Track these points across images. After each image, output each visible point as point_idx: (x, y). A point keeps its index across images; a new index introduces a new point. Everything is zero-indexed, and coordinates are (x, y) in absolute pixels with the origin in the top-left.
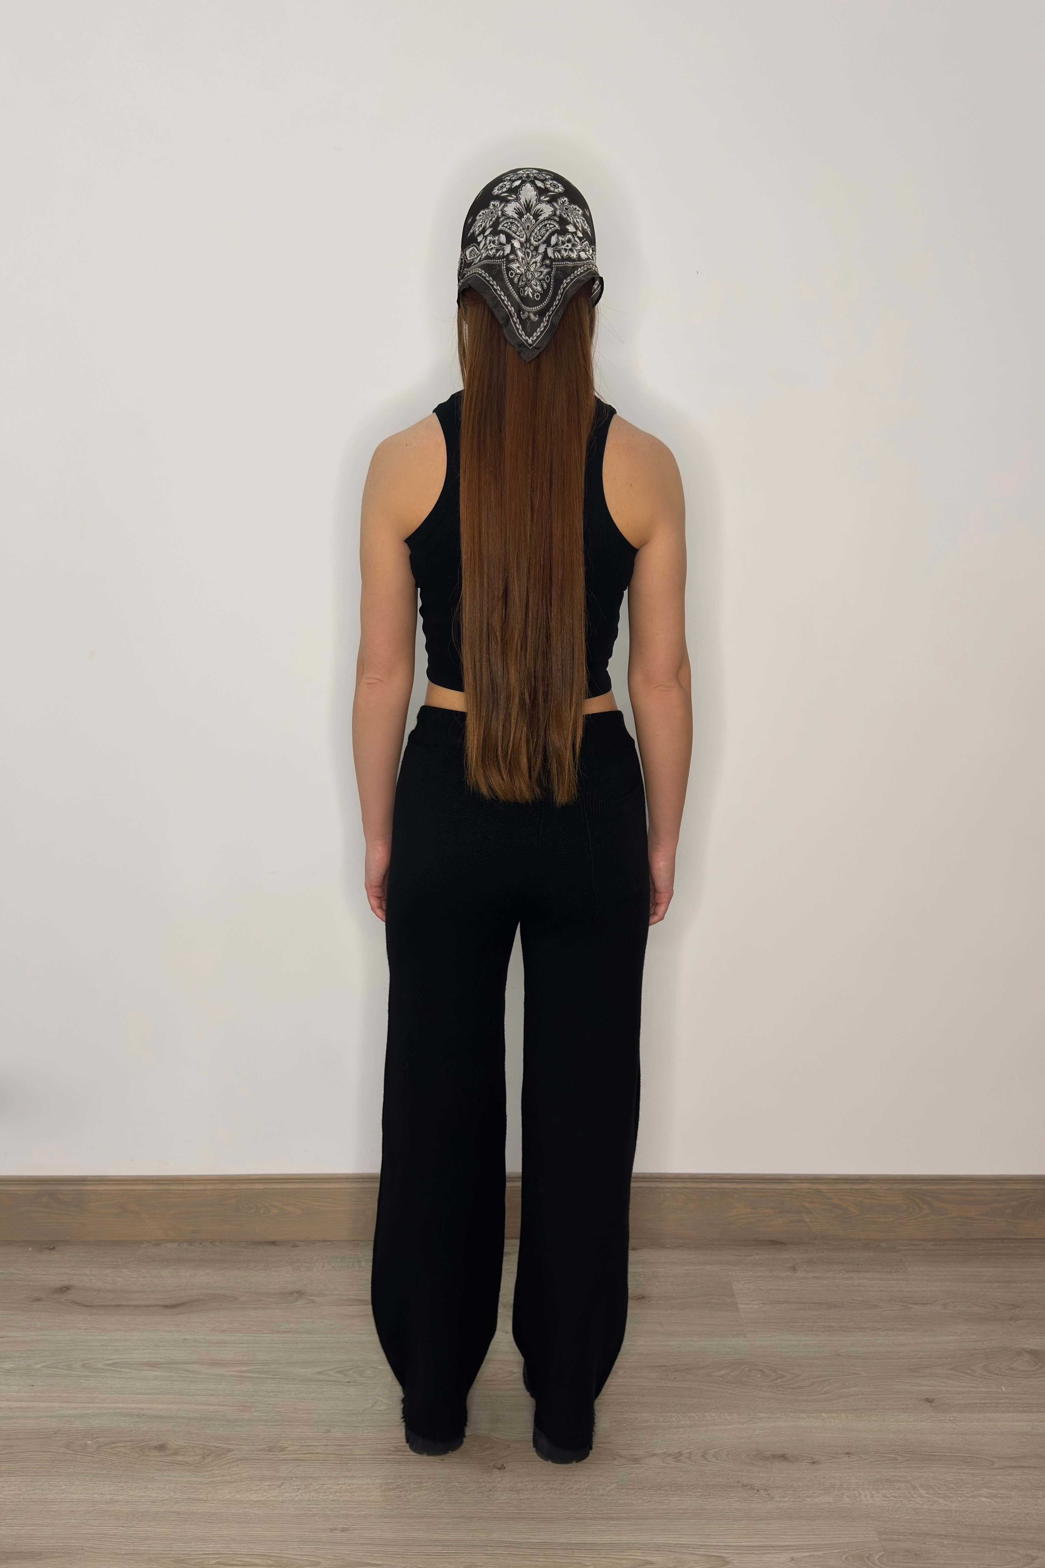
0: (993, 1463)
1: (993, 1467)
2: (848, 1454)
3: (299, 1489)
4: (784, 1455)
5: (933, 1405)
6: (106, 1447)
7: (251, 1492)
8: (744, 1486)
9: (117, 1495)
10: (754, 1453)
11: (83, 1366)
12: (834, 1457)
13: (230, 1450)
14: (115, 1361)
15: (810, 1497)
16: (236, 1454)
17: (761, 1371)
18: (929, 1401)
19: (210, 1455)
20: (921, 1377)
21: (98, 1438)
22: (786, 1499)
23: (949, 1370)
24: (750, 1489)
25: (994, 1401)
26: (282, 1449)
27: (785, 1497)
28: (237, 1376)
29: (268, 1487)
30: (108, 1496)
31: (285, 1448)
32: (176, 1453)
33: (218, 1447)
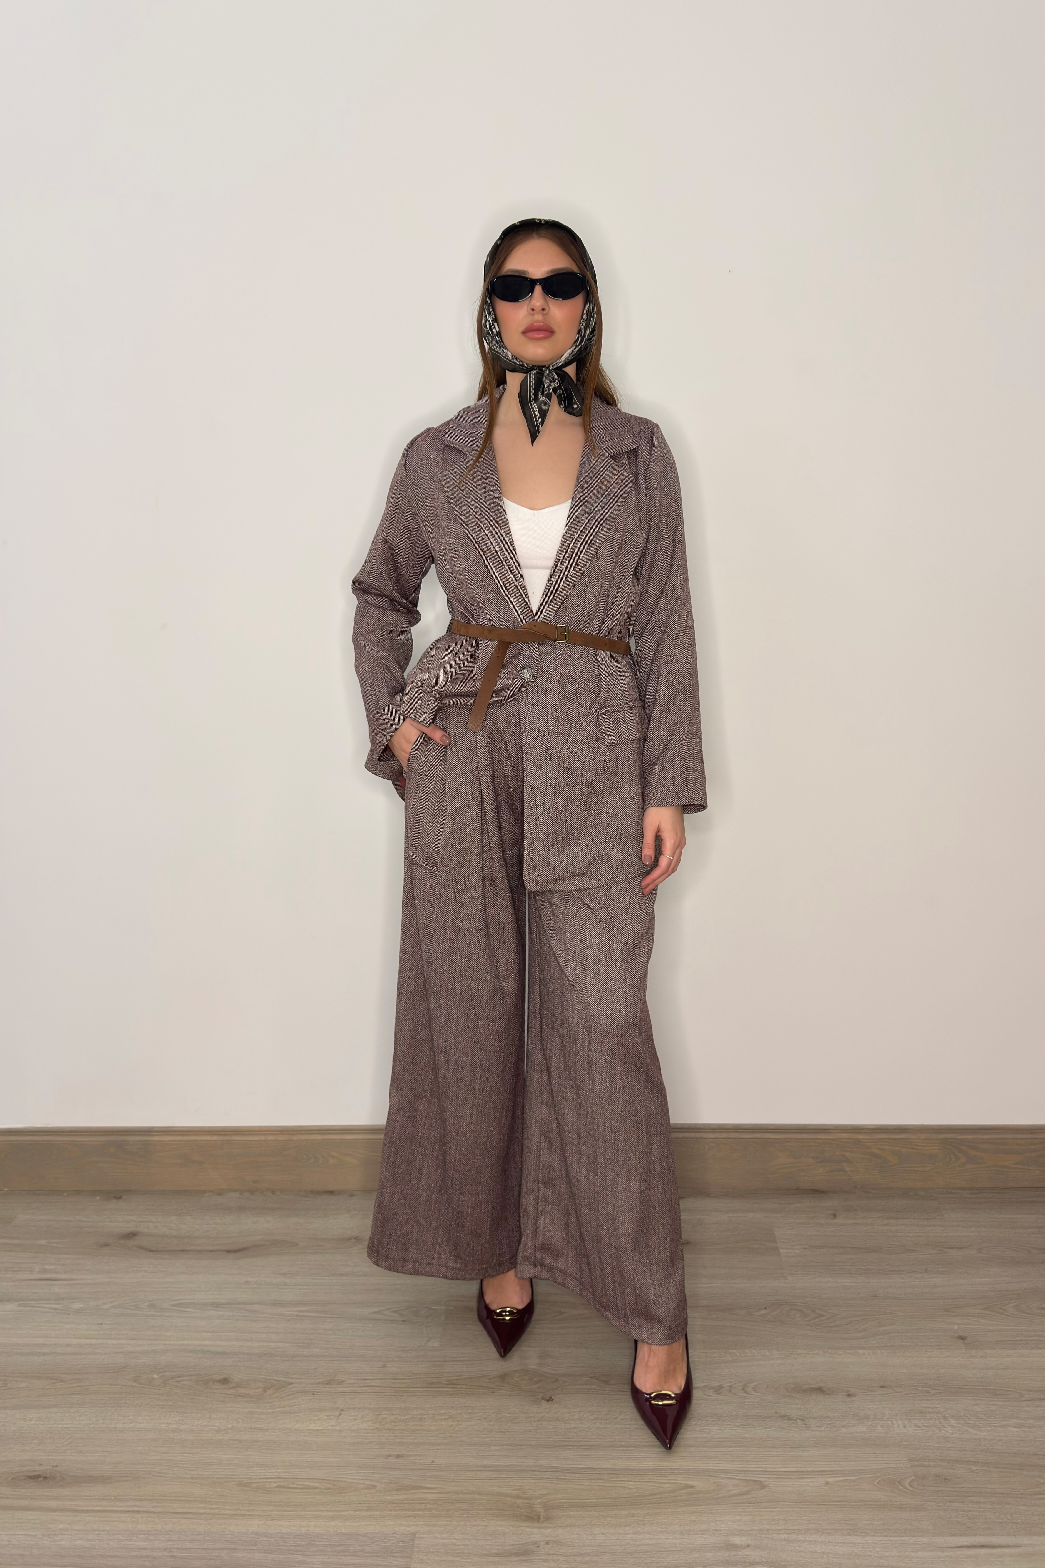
0: (1022, 1396)
1: (1022, 1399)
2: (882, 1387)
3: (356, 1419)
4: (821, 1388)
5: (966, 1342)
6: (171, 1381)
7: (311, 1422)
8: (783, 1417)
9: (183, 1424)
10: (792, 1387)
11: (149, 1306)
12: (869, 1390)
13: (291, 1384)
14: (181, 1302)
15: (844, 1427)
16: (295, 1387)
17: (799, 1310)
18: (962, 1338)
19: (269, 1388)
20: (955, 1316)
21: (165, 1372)
22: (823, 1429)
23: (982, 1309)
24: (788, 1419)
25: (1025, 1339)
26: (341, 1383)
27: (820, 1427)
28: (297, 1316)
29: (326, 1417)
30: (174, 1426)
31: (343, 1381)
32: (238, 1386)
33: (279, 1381)
